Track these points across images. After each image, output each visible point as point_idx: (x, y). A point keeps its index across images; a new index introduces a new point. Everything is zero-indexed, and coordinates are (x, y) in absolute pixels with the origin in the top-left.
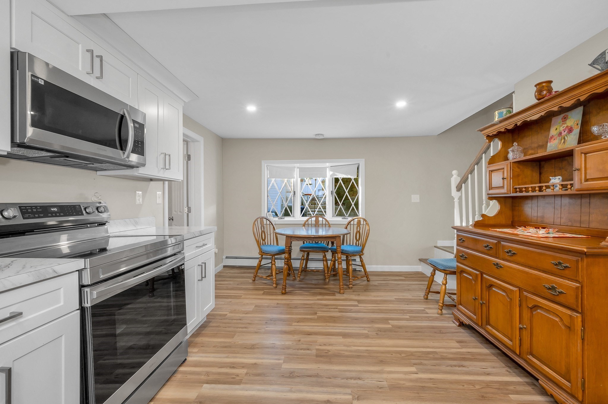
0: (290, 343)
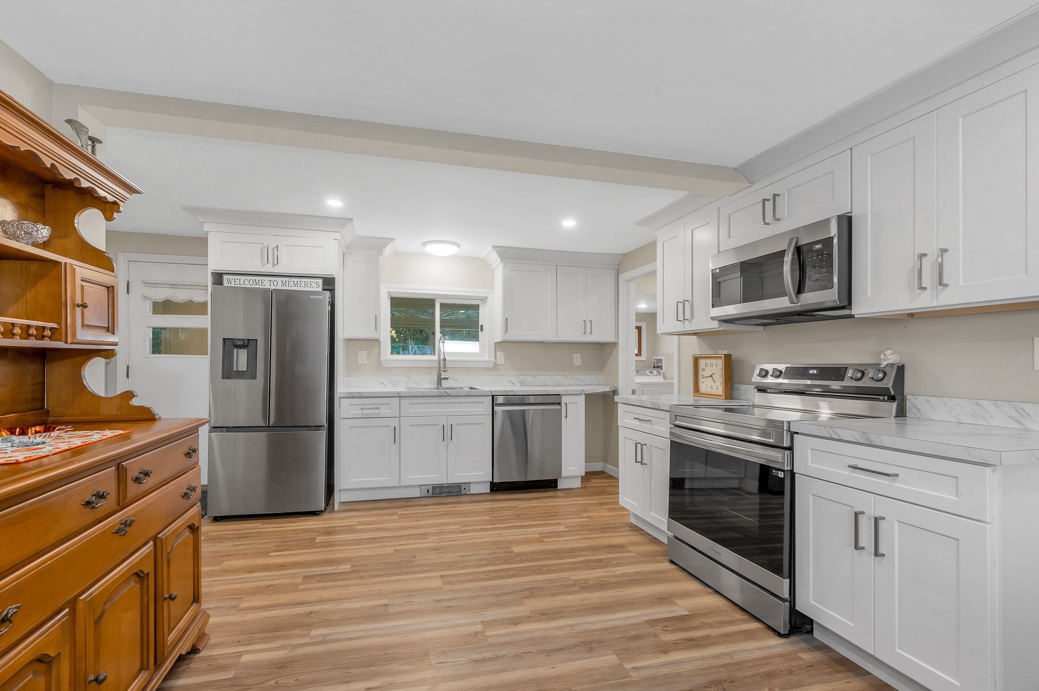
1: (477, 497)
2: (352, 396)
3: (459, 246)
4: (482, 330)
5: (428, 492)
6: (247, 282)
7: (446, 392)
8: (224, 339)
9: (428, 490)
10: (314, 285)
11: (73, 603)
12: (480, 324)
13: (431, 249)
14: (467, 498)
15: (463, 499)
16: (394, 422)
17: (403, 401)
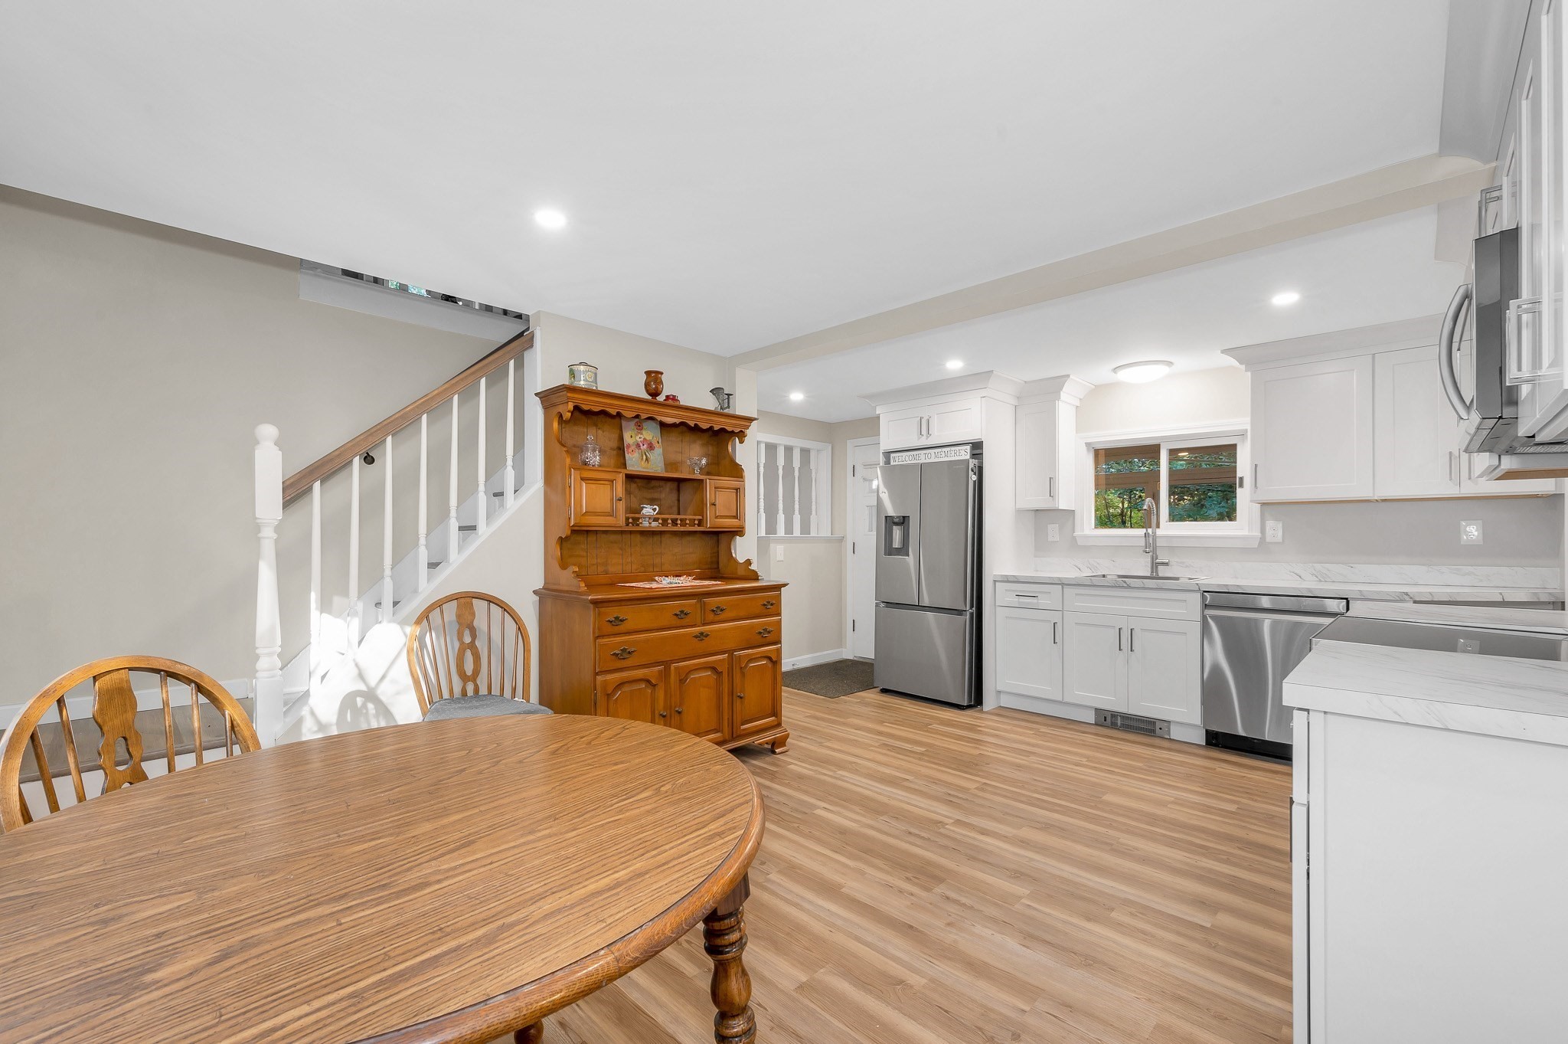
0: (979, 929)
1: (1184, 746)
2: (1007, 580)
3: (1170, 364)
4: (1241, 485)
5: (1105, 720)
6: (907, 459)
7: (1125, 582)
8: (886, 517)
9: (1105, 717)
10: (963, 452)
11: (667, 664)
12: (1239, 475)
13: (1123, 376)
14: (1166, 744)
15: (1157, 741)
16: (1056, 617)
17: (1067, 590)
